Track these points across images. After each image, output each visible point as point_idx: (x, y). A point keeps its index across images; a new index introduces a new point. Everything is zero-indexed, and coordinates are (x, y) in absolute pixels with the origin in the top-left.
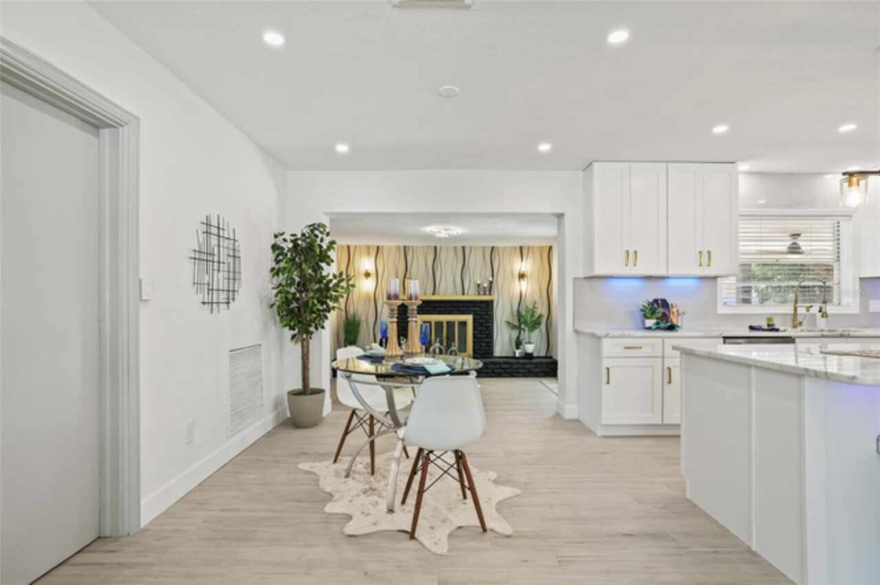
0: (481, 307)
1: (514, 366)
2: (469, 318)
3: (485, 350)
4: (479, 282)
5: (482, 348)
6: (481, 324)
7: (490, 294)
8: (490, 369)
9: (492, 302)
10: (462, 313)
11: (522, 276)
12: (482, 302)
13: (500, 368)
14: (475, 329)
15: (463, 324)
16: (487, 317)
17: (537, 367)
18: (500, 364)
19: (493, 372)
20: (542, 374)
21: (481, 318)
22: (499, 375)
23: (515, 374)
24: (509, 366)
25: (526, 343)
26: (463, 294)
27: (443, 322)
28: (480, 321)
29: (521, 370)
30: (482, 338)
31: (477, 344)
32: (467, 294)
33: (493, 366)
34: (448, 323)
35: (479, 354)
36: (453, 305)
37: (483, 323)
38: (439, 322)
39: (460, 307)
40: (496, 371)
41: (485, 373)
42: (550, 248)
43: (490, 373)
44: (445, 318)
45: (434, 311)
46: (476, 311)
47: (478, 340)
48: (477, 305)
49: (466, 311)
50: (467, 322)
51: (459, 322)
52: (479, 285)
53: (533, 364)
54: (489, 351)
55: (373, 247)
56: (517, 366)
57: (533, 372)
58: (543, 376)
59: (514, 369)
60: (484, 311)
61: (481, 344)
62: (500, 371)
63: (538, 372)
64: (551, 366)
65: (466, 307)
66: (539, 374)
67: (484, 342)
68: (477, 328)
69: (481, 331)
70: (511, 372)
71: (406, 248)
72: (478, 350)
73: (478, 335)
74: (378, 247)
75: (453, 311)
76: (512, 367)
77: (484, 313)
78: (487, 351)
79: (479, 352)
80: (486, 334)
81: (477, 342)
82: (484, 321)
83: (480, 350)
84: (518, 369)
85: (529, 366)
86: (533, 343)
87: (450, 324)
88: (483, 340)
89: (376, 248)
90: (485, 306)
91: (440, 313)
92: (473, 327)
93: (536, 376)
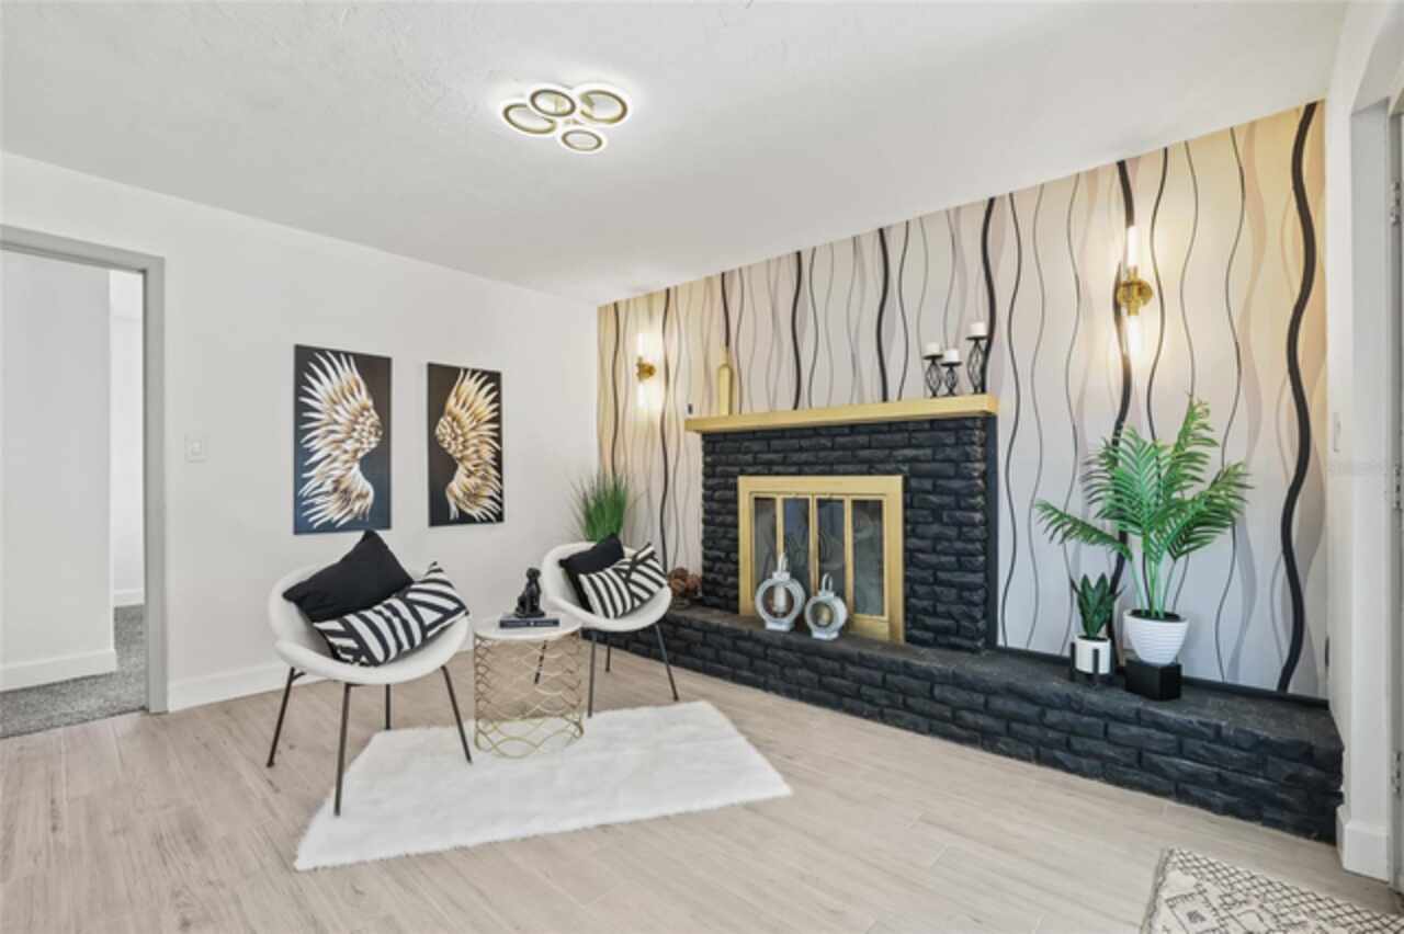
0: (938, 446)
1: (1053, 716)
2: (888, 489)
3: (950, 616)
4: (933, 349)
5: (941, 608)
6: (936, 513)
7: (981, 388)
8: (943, 702)
9: (988, 421)
10: (871, 468)
11: (1129, 292)
12: (936, 424)
13: (986, 709)
14: (911, 528)
15: (870, 510)
16: (957, 484)
17: (1180, 752)
18: (989, 692)
19: (955, 720)
20: (1220, 797)
21: (935, 490)
22: (982, 739)
23: (1059, 754)
24: (1029, 710)
25: (1137, 613)
26: (885, 398)
27: (807, 501)
28: (933, 498)
29: (1090, 744)
30: (943, 568)
31: (921, 589)
32: (900, 398)
33: (959, 696)
34: (821, 503)
35: (926, 628)
36: (840, 440)
37: (942, 507)
38: (796, 501)
39: (863, 447)
40: (969, 717)
41: (921, 714)
42: (1310, 109)
43: (943, 719)
44: (813, 487)
45: (784, 463)
46: (915, 460)
47: (927, 574)
48: (921, 436)
49: (882, 461)
50: (885, 500)
51: (855, 503)
52: (934, 358)
53: (1160, 726)
54: (965, 623)
55: (657, 293)
56: (1069, 716)
57: (1156, 769)
58: (1228, 810)
59: (1052, 727)
60: (948, 460)
61: (938, 589)
62: (983, 720)
63: (1194, 778)
64: (1289, 769)
65: (882, 447)
66: (1195, 791)
67: (950, 584)
68: (920, 529)
69: (937, 538)
70: (1040, 742)
71: (726, 277)
72: (925, 611)
73: (921, 556)
74: (668, 291)
75: (840, 462)
76: (1042, 714)
77: (949, 469)
78: (959, 626)
79: (929, 621)
80: (959, 554)
81: (923, 582)
82: (947, 500)
83: (935, 614)
84: (1073, 732)
85: (1134, 730)
86: (1172, 617)
87: (829, 506)
88: (942, 575)
89: (664, 295)
90: (951, 440)
91: (800, 473)
92: (906, 521)
93: (1182, 796)
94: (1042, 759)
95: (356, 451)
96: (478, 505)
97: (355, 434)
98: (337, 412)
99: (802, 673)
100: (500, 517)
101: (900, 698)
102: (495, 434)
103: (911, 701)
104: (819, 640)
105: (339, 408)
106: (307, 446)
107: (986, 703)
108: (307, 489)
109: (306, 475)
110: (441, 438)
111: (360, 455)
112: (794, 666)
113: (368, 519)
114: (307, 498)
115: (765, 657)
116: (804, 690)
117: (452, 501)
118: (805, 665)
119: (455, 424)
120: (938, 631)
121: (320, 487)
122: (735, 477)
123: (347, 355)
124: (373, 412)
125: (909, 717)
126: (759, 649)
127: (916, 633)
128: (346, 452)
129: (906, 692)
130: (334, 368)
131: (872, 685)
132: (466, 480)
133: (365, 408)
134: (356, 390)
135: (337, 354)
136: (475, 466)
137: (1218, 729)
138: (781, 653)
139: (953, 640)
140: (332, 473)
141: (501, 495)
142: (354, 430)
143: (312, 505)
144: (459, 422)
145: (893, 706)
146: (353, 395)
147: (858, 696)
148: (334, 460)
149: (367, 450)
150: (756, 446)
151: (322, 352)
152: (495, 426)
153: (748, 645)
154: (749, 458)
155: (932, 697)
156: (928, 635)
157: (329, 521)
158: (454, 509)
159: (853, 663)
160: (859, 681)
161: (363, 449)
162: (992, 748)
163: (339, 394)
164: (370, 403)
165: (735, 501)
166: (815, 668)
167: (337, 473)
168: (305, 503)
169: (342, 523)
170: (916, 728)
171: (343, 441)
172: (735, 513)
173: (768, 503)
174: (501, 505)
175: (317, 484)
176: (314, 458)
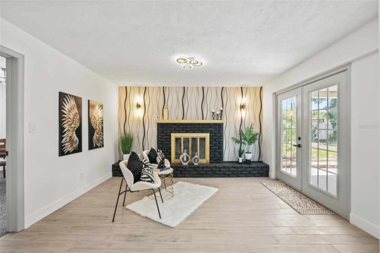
0: (215, 128)
1: (239, 170)
2: (207, 136)
3: (217, 157)
4: (214, 111)
5: (216, 156)
7: (221, 119)
8: (222, 171)
9: (222, 124)
10: (203, 132)
11: (242, 107)
12: (215, 124)
13: (229, 171)
14: (211, 143)
15: (203, 140)
16: (219, 135)
17: (254, 170)
18: (229, 168)
20: (258, 175)
22: (229, 176)
23: (240, 175)
24: (236, 169)
25: (246, 153)
26: (203, 119)
27: (189, 138)
28: (215, 137)
29: (244, 172)
30: (216, 149)
31: (212, 153)
32: (206, 119)
33: (224, 170)
34: (192, 139)
35: (213, 160)
36: (196, 126)
37: (216, 139)
38: (186, 138)
39: (201, 128)
40: (226, 173)
41: (218, 174)
42: (261, 88)
43: (222, 174)
44: (190, 135)
45: (183, 130)
46: (212, 130)
47: (214, 151)
48: (213, 126)
49: (205, 130)
50: (206, 138)
51: (200, 138)
52: (213, 113)
53: (252, 167)
54: (220, 158)
55: (142, 87)
56: (241, 169)
57: (252, 174)
58: (259, 176)
59: (239, 171)
60: (217, 131)
61: (215, 153)
62: (229, 173)
63: (256, 174)
64: (265, 169)
65: (205, 128)
66: (256, 175)
67: (217, 152)
68: (212, 143)
69: (215, 144)
70: (237, 174)
71: (164, 88)
72: (213, 157)
73: (213, 147)
74: (146, 88)
75: (196, 130)
76: (237, 170)
77: (217, 132)
78: (219, 158)
79: (214, 159)
80: (219, 147)
81: (213, 152)
82: (217, 137)
83: (215, 157)
84: (242, 171)
85: (249, 169)
86: (250, 153)
87: (194, 139)
88: (216, 150)
89: (145, 88)
90: (218, 127)
91: (187, 133)
92: (210, 141)
93: (254, 176)
94: (237, 177)
95: (74, 127)
96: (99, 143)
97: (74, 122)
98: (70, 115)
99: (194, 172)
100: (103, 146)
101: (214, 172)
102: (101, 121)
103: (216, 172)
104: (196, 165)
105: (70, 113)
106: (63, 126)
107: (229, 170)
108: (63, 141)
109: (63, 136)
110: (92, 123)
111: (75, 129)
112: (192, 171)
113: (77, 149)
114: (63, 144)
115: (185, 171)
116: (194, 175)
117: (94, 142)
118: (194, 170)
119: (94, 119)
120: (215, 160)
121: (66, 140)
122: (171, 133)
123: (73, 96)
124: (78, 115)
125: (216, 175)
126: (183, 169)
127: (212, 161)
128: (72, 128)
129: (215, 171)
130: (70, 101)
131: (209, 171)
132: (97, 135)
133: (77, 114)
134: (74, 107)
135: (70, 95)
136: (98, 131)
137: (258, 166)
138: (189, 169)
139: (218, 161)
140: (69, 135)
141: (103, 139)
142: (74, 121)
143: (64, 146)
144: (95, 118)
145: (213, 174)
146: (74, 109)
147: (206, 174)
148: (69, 131)
149: (77, 127)
150: (175, 127)
151: (67, 95)
152: (102, 119)
153: (180, 169)
154: (173, 129)
155: (220, 171)
156: (214, 161)
157: (68, 151)
158: (94, 144)
159: (205, 168)
160: (206, 171)
161: (76, 127)
162: (230, 177)
163: (71, 109)
164: (77, 112)
165: (170, 138)
166: (197, 171)
167: (70, 135)
168: (63, 145)
169: (71, 151)
170: (217, 177)
171: (71, 124)
172: (170, 141)
173: (179, 139)
174: (103, 142)
175: (65, 139)
176: (65, 130)
